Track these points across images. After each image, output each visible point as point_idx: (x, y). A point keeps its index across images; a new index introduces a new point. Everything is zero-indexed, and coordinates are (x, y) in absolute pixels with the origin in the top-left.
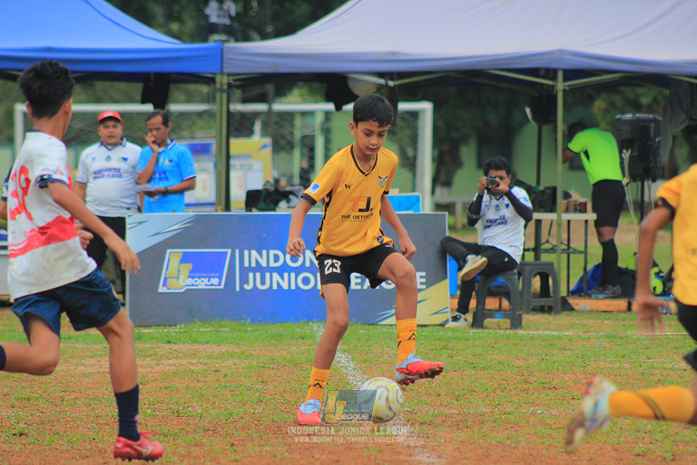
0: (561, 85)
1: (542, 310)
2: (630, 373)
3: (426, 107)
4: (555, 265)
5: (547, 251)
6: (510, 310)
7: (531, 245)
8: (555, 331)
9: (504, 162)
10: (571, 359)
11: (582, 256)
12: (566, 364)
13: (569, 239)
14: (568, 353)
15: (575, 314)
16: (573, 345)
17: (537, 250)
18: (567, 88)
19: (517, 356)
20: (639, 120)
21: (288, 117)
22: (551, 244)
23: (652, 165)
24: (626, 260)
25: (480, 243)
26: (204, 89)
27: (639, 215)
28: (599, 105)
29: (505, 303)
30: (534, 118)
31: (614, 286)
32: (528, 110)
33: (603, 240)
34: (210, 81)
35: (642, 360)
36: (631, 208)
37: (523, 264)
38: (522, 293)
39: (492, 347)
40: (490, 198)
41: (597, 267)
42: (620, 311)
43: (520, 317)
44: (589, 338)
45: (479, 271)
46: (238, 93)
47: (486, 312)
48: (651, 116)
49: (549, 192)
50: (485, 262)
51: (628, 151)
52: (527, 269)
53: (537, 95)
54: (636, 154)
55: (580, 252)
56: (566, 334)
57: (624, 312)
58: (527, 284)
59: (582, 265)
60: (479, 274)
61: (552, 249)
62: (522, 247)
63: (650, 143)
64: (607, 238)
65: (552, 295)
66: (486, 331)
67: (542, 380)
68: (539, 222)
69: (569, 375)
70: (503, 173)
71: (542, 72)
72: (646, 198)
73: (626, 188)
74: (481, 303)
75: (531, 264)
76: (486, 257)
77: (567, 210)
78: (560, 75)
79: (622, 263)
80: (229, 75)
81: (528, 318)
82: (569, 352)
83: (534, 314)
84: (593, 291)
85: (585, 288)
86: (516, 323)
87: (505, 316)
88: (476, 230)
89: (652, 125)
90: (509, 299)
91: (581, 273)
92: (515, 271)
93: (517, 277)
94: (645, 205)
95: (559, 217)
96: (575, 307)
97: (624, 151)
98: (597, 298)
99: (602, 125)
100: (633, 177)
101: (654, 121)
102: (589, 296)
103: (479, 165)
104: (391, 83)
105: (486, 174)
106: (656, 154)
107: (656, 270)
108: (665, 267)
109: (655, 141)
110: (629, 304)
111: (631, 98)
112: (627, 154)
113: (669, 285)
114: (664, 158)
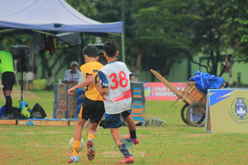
2: (16, 150)
20: (21, 48)
23: (26, 66)
24: (15, 104)
27: (21, 86)
28: (5, 41)
31: (11, 114)
33: (6, 96)
35: (21, 144)
36: (18, 83)
41: (4, 107)
42: (13, 125)
48: (25, 46)
51: (16, 60)
54: (19, 61)
57: (15, 125)
63: (25, 57)
64: (8, 95)
72: (24, 79)
73: (15, 75)
84: (2, 116)
89: (26, 50)
94: (23, 82)
97: (15, 60)
98: (4, 119)
99: (6, 49)
100: (19, 71)
101: (27, 48)
106: (28, 61)
107: (27, 108)
108: (32, 107)
109: (27, 56)
110: (17, 122)
111: (18, 39)
112: (16, 61)
113: (33, 114)
114: (31, 63)
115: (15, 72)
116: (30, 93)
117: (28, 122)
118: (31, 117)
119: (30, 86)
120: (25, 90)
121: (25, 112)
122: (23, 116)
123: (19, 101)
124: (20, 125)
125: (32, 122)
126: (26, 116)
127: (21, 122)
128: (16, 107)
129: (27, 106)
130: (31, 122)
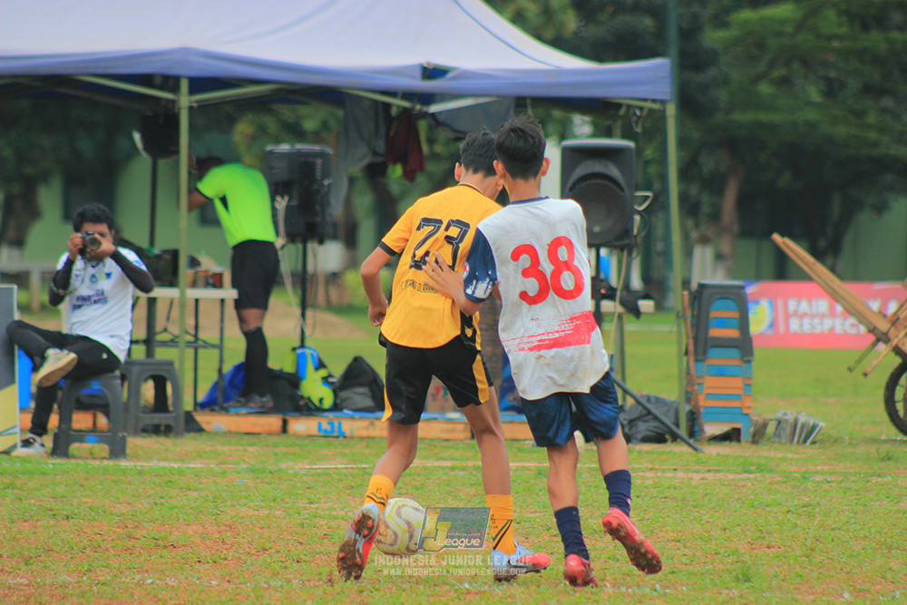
0: (185, 100)
1: (156, 430)
2: (283, 524)
4: (177, 365)
5: (164, 344)
6: (109, 431)
7: (142, 335)
8: (175, 461)
9: (104, 211)
10: (197, 504)
11: (216, 352)
12: (190, 511)
13: (196, 327)
14: (192, 495)
15: (204, 437)
16: (200, 483)
17: (149, 342)
18: (195, 105)
19: (118, 499)
20: (299, 154)
22: (170, 333)
23: (318, 219)
24: (279, 360)
25: (65, 331)
27: (299, 293)
28: (243, 128)
29: (102, 421)
30: (147, 148)
31: (262, 395)
32: (137, 137)
33: (246, 329)
35: (301, 505)
36: (288, 281)
37: (130, 362)
38: (126, 405)
39: (81, 486)
40: (85, 264)
41: (238, 368)
42: (270, 434)
43: (123, 442)
44: (224, 473)
45: (64, 373)
47: (72, 433)
48: (317, 148)
49: (167, 257)
50: (72, 360)
51: (283, 197)
52: (135, 370)
53: (150, 114)
54: (295, 203)
55: (213, 346)
56: (192, 466)
57: (277, 434)
58: (135, 393)
59: (216, 364)
60: (65, 377)
61: (172, 341)
62: (128, 338)
63: (316, 187)
64: (252, 326)
65: (171, 408)
66: (72, 461)
67: (153, 534)
68: (152, 302)
69: (193, 526)
70: (104, 228)
71: (158, 81)
72: (310, 268)
74: (65, 419)
75: (141, 364)
76: (75, 352)
77: (194, 284)
78: (184, 85)
79: (274, 363)
81: (135, 443)
82: (196, 493)
83: (144, 437)
84: (231, 403)
85: (220, 399)
86: (118, 451)
87: (102, 439)
88: (58, 312)
89: (319, 161)
90: (107, 415)
91: (214, 377)
92: (117, 373)
93: (119, 381)
94: (308, 277)
95: (182, 294)
96: (204, 426)
97: (278, 198)
98: (237, 414)
99: (247, 159)
100: (292, 237)
101: (322, 155)
102: (225, 410)
103: (67, 216)
105: (77, 229)
106: (325, 204)
107: (323, 373)
108: (338, 369)
109: (323, 185)
110: (285, 423)
111: (290, 120)
112: (282, 203)
113: (343, 394)
114: (336, 210)
115: (279, 242)
116: (331, 318)
117: (325, 426)
118: (336, 407)
119: (334, 292)
120: (315, 306)
121: (315, 388)
122: (306, 404)
123: (294, 349)
124: (298, 436)
125: (340, 425)
126: (316, 402)
127: (300, 425)
128: (281, 371)
129: (320, 365)
130: (336, 423)
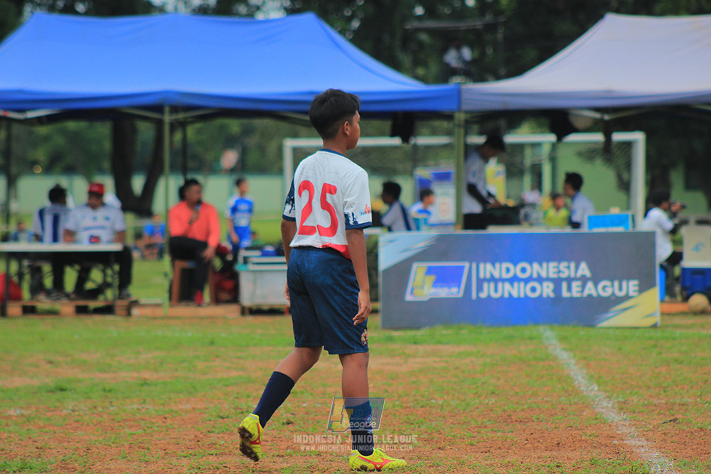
3: (638, 137)
21: (520, 147)
26: (445, 124)
34: (449, 117)
46: (476, 127)
80: (467, 112)
103: (687, 186)
104: (607, 117)
